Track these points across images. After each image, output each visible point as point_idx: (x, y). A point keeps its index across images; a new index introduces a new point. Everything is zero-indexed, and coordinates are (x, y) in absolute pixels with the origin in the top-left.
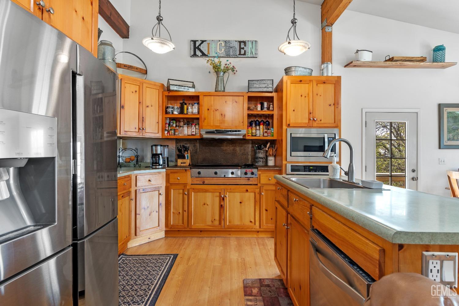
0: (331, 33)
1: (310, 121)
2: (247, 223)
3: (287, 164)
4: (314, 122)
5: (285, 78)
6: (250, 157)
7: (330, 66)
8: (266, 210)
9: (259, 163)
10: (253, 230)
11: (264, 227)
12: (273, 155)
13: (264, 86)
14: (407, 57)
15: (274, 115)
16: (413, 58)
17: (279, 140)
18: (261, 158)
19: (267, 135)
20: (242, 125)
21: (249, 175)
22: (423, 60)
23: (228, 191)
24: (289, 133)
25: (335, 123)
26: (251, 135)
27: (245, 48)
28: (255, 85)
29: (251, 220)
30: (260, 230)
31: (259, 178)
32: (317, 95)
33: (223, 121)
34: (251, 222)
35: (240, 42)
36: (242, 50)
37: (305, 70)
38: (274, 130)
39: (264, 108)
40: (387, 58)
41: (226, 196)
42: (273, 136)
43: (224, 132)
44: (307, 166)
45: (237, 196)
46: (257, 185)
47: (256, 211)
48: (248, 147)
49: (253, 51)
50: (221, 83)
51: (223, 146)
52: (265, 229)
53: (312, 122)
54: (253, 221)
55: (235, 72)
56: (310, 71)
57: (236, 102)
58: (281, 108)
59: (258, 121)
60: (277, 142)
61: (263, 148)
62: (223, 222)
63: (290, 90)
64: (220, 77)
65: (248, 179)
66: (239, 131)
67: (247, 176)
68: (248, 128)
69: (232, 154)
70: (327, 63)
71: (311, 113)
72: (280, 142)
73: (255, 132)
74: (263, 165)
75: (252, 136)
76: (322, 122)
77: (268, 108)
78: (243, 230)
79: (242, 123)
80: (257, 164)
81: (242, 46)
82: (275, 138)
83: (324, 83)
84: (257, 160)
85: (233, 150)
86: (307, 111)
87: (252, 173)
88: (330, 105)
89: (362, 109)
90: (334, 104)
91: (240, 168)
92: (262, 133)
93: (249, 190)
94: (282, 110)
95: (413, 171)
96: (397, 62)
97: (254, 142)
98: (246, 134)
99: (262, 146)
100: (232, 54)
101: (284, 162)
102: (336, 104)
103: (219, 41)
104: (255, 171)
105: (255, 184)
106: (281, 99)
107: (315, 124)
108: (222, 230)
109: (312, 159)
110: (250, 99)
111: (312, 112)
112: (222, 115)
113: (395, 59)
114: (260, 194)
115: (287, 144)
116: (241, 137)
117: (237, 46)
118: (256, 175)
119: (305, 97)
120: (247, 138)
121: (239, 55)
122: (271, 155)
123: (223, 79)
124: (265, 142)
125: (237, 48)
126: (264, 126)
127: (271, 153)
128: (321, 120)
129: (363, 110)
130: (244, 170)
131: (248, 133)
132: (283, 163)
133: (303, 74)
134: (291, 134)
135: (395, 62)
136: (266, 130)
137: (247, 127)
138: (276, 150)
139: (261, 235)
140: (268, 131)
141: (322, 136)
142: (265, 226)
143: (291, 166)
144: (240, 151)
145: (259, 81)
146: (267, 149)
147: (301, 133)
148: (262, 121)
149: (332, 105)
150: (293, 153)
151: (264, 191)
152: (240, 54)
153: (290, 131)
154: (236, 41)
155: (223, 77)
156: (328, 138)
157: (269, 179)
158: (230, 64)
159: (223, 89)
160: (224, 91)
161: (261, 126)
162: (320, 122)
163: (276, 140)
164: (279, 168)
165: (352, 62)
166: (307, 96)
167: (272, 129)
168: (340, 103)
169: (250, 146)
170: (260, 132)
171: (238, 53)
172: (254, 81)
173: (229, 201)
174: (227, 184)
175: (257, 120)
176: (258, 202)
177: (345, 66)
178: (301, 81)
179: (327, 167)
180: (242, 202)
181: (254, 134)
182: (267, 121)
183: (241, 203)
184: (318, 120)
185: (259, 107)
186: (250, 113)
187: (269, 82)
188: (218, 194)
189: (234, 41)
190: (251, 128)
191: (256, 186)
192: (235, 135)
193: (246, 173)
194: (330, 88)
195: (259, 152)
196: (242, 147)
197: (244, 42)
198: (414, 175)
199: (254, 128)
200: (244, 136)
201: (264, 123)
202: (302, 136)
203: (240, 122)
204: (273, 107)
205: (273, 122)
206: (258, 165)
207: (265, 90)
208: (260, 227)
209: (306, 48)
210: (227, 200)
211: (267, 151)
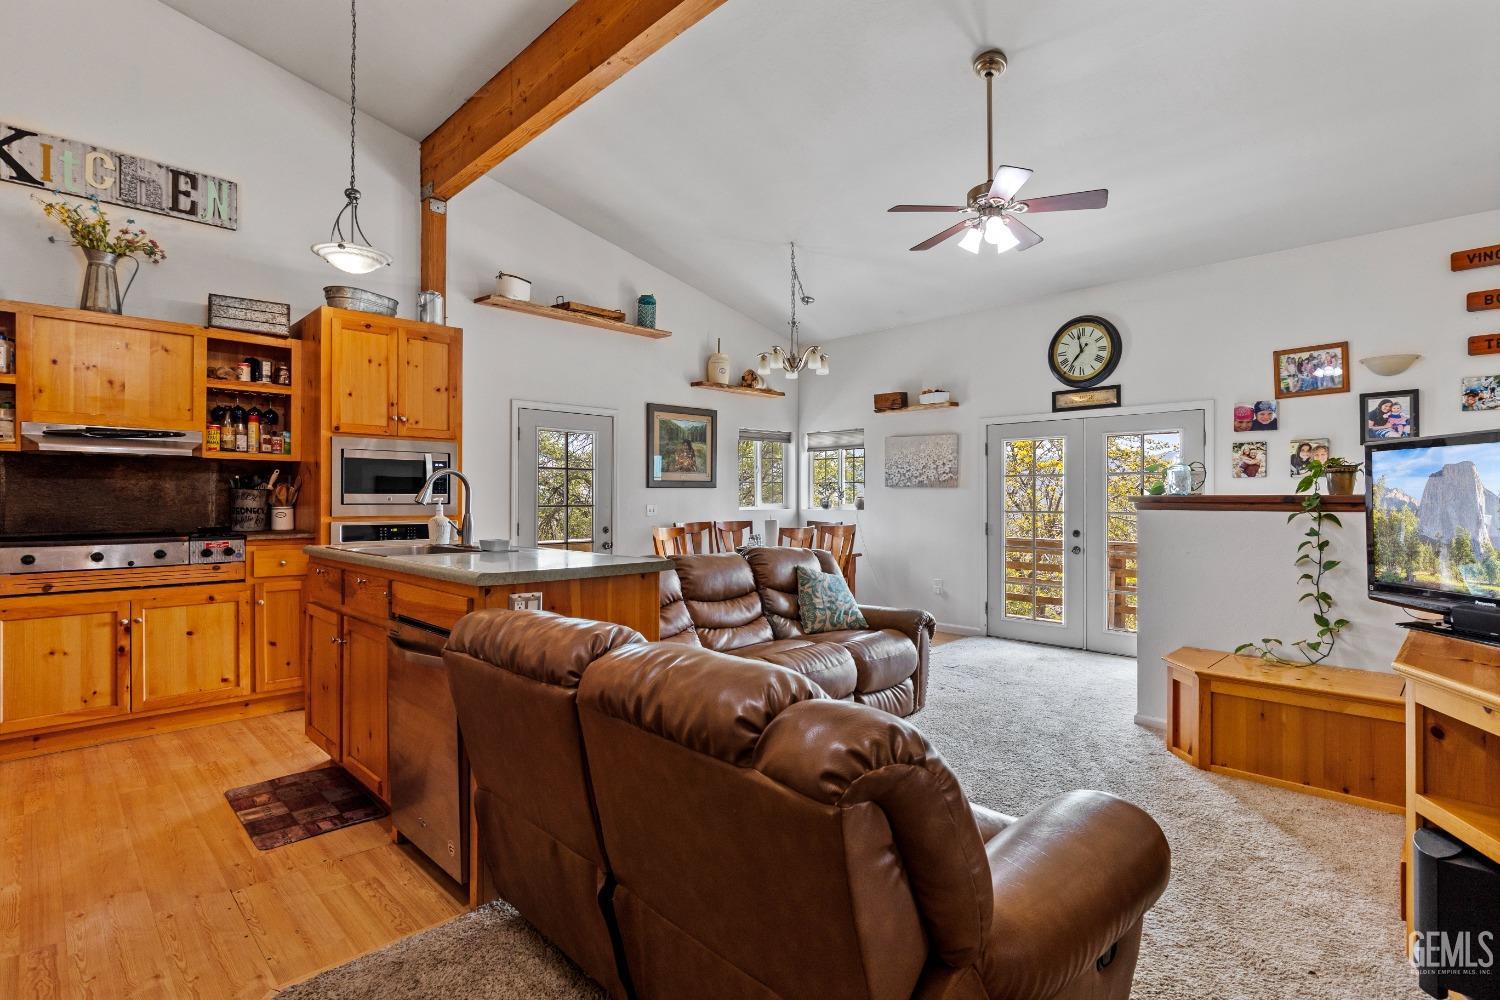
0: (443, 218)
1: (392, 423)
2: (212, 684)
3: (333, 524)
4: (400, 424)
5: (327, 312)
6: (211, 508)
7: (439, 301)
8: (273, 644)
9: (246, 524)
10: (231, 701)
11: (266, 688)
12: (287, 503)
13: (262, 317)
14: (593, 308)
15: (292, 397)
16: (603, 310)
17: (307, 465)
18: (251, 510)
19: (270, 450)
20: (189, 418)
21: (216, 557)
22: (620, 318)
23: (147, 604)
24: (337, 450)
25: (449, 429)
26: (218, 447)
27: (193, 192)
28: (232, 312)
29: (226, 676)
30: (255, 697)
31: (248, 562)
32: (408, 363)
33: (113, 404)
34: (225, 680)
35: (176, 174)
36: (182, 198)
37: (379, 301)
38: (294, 436)
39: (261, 377)
40: (560, 301)
41: (137, 621)
42: (288, 452)
43: (120, 436)
44: (383, 526)
45: (180, 617)
46: (243, 581)
47: (241, 651)
48: (208, 481)
49: (224, 209)
50: (108, 287)
51: (113, 478)
52: (268, 692)
53: (394, 424)
54: (231, 676)
55: (158, 257)
56: (391, 304)
57: (166, 350)
58: (313, 380)
59: (243, 410)
60: (302, 468)
61: (259, 484)
62: (127, 697)
63: (338, 343)
64: (102, 267)
65: (214, 568)
66: (177, 435)
67: (210, 559)
68: (208, 428)
69: (148, 501)
70: (433, 294)
71: (392, 405)
72: (312, 468)
73: (233, 438)
74: (257, 529)
75: (223, 449)
76: (420, 426)
77: (274, 378)
78: (200, 706)
79: (188, 414)
80: (238, 528)
81: (184, 185)
82: (295, 456)
83: (426, 338)
84: (239, 517)
85: (153, 488)
86: (384, 397)
87: (228, 552)
88: (438, 390)
89: (511, 401)
90: (446, 389)
91: (186, 538)
92: (253, 441)
93: (216, 597)
94: (318, 387)
95: (606, 530)
96: (577, 314)
97: (223, 467)
98: (201, 445)
99: (256, 478)
100: (144, 201)
101: (324, 519)
102: (452, 388)
103: (94, 149)
104: (233, 544)
105: (238, 578)
106: (313, 360)
107: (403, 431)
108: (123, 719)
109: (397, 511)
110: (214, 346)
111: (395, 402)
112: (111, 382)
113: (572, 306)
114: (254, 603)
115: (333, 476)
116: (188, 453)
117: (165, 182)
118: (240, 555)
119: (380, 365)
120: (206, 455)
121: (171, 209)
122: (284, 501)
123: (114, 273)
124: (263, 469)
125: (163, 187)
126: (260, 424)
127: (283, 497)
128: (417, 422)
129: (514, 403)
130: (200, 545)
131: (208, 442)
132: (322, 520)
133: (375, 309)
134: (342, 450)
135: (573, 313)
136: (268, 437)
137: (204, 424)
138: (298, 490)
139: (254, 711)
140: (274, 438)
141: (419, 457)
142: (266, 684)
143: (344, 527)
144: (179, 492)
145: (245, 302)
146: (270, 487)
147: (367, 449)
148: (254, 409)
149: (443, 389)
150: (348, 497)
151: (265, 594)
152: (175, 207)
153: (339, 443)
154: (160, 166)
155: (114, 268)
156: (434, 463)
157: (282, 565)
158: (141, 236)
159: (114, 306)
160: (119, 312)
161: (253, 426)
162: (415, 426)
163: (297, 464)
164: (306, 533)
165: (488, 297)
166: (383, 363)
167: (285, 433)
168: (461, 387)
169: (214, 476)
170: (247, 441)
171: (167, 202)
172: (229, 301)
173: (150, 634)
174: (138, 588)
175: (238, 408)
176: (246, 624)
177: (477, 301)
178: (368, 326)
179: (426, 527)
180: (194, 631)
181: (229, 446)
182: (270, 412)
183: (190, 633)
184: (410, 421)
185: (245, 373)
186: (215, 386)
187: (276, 309)
188: (107, 618)
189: (151, 162)
190: (220, 428)
191: (241, 583)
192: (165, 445)
193: (207, 553)
194: (440, 351)
195: (245, 496)
196: (183, 479)
197: (193, 179)
198: (605, 538)
199: (228, 429)
200: (198, 448)
201: (260, 419)
202: (367, 455)
203: (179, 409)
204: (290, 377)
205: (287, 415)
206: (242, 530)
207: (265, 328)
208: (254, 689)
209: (381, 263)
210: (141, 633)
211: (269, 493)
